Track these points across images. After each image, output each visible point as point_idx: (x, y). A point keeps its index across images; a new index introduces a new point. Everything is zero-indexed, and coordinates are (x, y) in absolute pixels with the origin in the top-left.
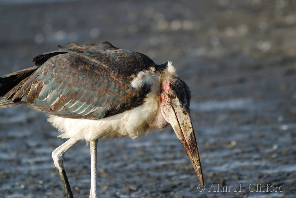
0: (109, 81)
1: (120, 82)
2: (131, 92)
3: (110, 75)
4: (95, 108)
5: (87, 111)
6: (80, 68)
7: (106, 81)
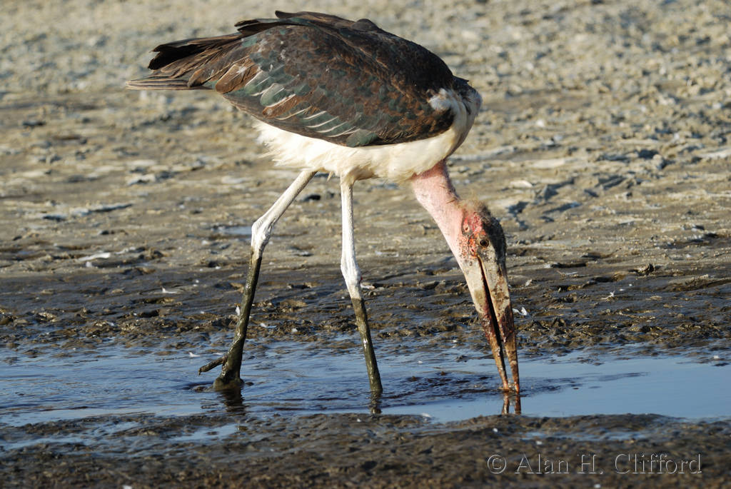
0: (387, 91)
1: (408, 96)
2: (423, 117)
3: (390, 82)
4: (354, 130)
5: (338, 131)
6: (335, 58)
7: (381, 90)
